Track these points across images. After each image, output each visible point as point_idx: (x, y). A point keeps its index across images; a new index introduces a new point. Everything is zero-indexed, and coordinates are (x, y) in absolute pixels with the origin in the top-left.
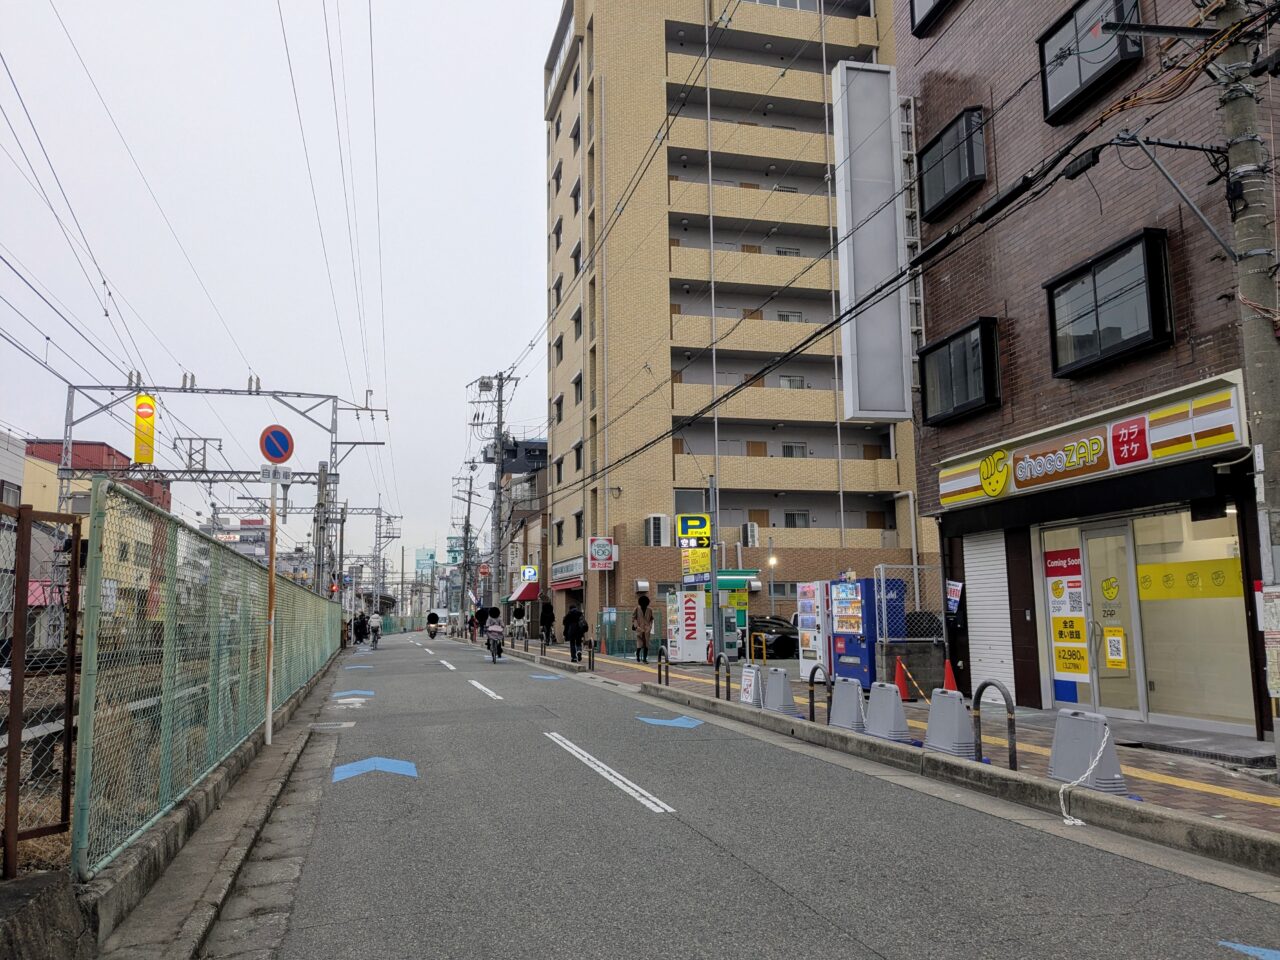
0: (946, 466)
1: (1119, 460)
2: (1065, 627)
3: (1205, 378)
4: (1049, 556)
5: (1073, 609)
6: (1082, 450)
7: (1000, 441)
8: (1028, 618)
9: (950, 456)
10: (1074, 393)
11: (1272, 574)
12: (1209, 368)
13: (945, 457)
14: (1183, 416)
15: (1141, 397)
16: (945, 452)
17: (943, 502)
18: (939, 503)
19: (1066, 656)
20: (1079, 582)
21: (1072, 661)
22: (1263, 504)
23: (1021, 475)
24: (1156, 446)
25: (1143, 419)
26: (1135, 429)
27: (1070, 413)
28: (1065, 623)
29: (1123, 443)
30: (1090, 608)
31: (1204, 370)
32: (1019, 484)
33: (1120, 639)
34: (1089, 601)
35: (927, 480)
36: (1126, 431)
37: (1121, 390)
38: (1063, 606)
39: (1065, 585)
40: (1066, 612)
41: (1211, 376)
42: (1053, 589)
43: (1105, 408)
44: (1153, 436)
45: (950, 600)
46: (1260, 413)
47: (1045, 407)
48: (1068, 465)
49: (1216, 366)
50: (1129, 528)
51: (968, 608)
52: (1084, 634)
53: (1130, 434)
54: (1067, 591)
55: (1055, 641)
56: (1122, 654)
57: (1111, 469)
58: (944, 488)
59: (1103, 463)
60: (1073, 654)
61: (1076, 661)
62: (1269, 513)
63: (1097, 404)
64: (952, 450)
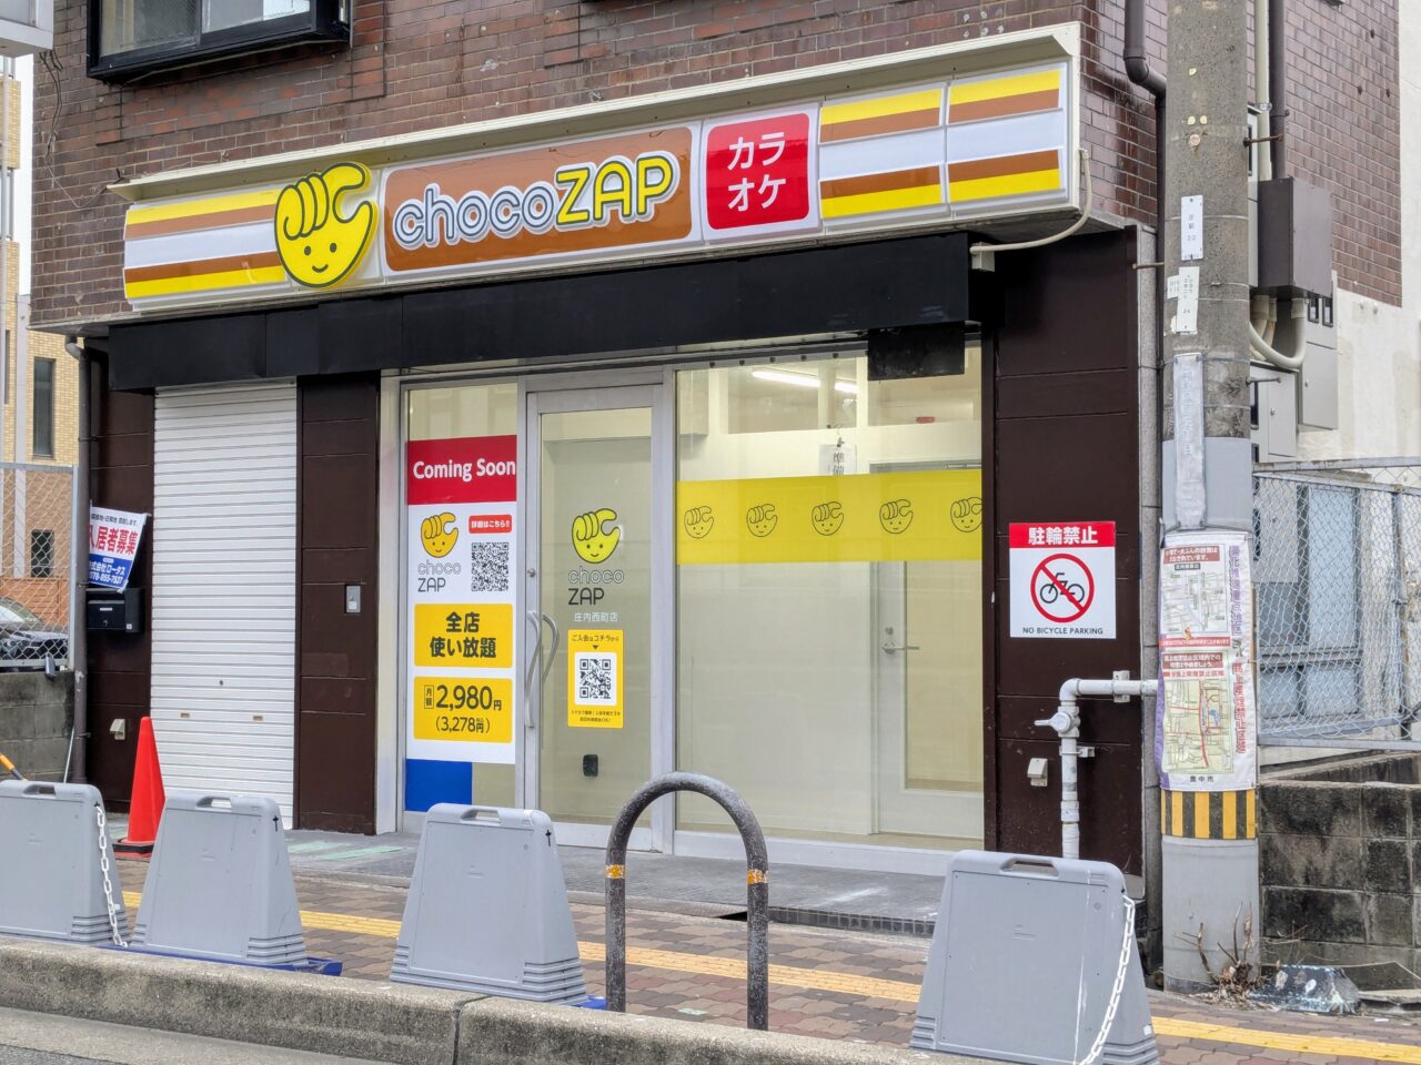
0: (145, 194)
1: (721, 215)
2: (454, 628)
3: (975, 34)
4: (419, 451)
5: (481, 583)
6: (614, 184)
7: (336, 140)
8: (353, 606)
9: (158, 168)
10: (585, 38)
11: (1201, 504)
12: (991, 12)
13: (141, 171)
14: (924, 120)
15: (789, 66)
16: (143, 157)
17: (132, 291)
18: (120, 295)
19: (450, 700)
20: (508, 518)
21: (465, 711)
22: (1189, 339)
23: (408, 237)
24: (834, 189)
25: (804, 120)
26: (776, 141)
27: (571, 86)
28: (453, 619)
29: (737, 176)
30: (533, 583)
31: (976, 17)
32: (397, 258)
33: (615, 658)
34: (533, 565)
35: (71, 229)
36: (751, 146)
37: (731, 43)
38: (450, 578)
39: (462, 523)
40: (460, 593)
41: (993, 31)
42: (424, 536)
43: (678, 84)
44: (826, 164)
45: (99, 559)
46: (1204, 120)
47: (491, 65)
48: (564, 218)
49: (1011, 10)
50: (668, 388)
51: (155, 580)
52: (511, 644)
53: (761, 154)
54: (466, 540)
55: (419, 663)
56: (613, 692)
57: (693, 236)
58: (137, 254)
59: (673, 218)
60: (472, 696)
61: (478, 713)
62: (1205, 360)
63: (656, 71)
64: (161, 154)
